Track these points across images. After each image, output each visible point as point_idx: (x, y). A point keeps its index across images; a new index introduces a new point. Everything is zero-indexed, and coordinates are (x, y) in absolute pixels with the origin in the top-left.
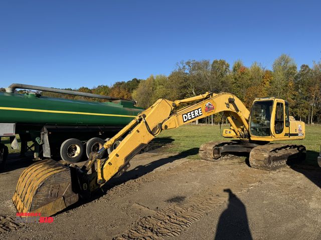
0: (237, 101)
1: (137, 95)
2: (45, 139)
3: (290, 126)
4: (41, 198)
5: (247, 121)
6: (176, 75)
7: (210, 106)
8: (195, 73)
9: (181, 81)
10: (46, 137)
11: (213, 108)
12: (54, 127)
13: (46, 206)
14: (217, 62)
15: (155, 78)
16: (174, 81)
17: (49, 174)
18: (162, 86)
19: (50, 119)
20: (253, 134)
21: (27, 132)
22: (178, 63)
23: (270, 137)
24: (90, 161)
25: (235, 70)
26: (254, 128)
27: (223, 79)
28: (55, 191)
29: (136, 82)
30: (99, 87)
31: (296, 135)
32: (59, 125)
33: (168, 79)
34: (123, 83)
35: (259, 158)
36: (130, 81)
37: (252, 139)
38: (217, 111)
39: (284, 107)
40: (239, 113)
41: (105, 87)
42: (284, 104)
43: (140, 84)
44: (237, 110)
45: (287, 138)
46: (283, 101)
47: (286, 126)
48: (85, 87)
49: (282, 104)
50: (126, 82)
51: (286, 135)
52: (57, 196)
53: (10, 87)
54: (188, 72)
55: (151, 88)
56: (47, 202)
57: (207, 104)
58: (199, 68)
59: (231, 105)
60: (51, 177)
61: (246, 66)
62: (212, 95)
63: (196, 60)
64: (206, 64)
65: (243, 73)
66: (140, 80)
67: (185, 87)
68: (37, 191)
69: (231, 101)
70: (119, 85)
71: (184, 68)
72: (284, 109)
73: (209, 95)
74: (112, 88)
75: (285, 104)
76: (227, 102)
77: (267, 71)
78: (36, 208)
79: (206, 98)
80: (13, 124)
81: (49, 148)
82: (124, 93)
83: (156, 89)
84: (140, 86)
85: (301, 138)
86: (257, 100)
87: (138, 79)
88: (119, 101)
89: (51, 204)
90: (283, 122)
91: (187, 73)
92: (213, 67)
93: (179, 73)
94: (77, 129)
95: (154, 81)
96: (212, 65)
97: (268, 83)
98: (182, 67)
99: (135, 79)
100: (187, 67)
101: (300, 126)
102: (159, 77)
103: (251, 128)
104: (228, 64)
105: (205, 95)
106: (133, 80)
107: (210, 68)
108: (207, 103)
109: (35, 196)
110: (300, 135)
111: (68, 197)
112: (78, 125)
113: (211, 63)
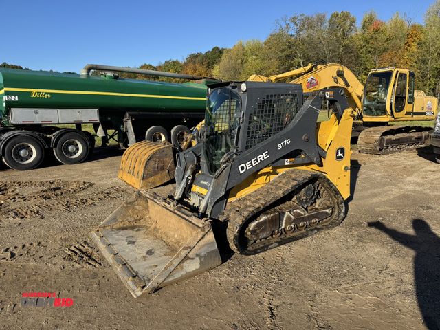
0: (348, 74)
1: (220, 72)
2: (128, 126)
3: (415, 103)
4: (150, 169)
5: (360, 98)
6: (275, 39)
7: (313, 81)
8: (304, 34)
9: (283, 47)
10: (129, 125)
11: (317, 84)
12: (136, 113)
13: (155, 177)
14: (337, 15)
15: (245, 45)
16: (273, 49)
17: (153, 150)
18: (255, 57)
19: (132, 103)
20: (366, 114)
21: (109, 118)
22: (278, 20)
23: (386, 116)
24: (185, 143)
25: (364, 27)
26: (367, 106)
27: (346, 42)
28: (161, 165)
29: (218, 52)
30: (166, 62)
31: (424, 114)
32: (142, 111)
33: (264, 45)
34: (199, 55)
35: (368, 141)
36: (209, 51)
37: (365, 120)
38: (321, 87)
39: (408, 79)
40: (350, 89)
41: (175, 63)
42: (408, 74)
43: (223, 55)
44: (348, 85)
45: (409, 117)
46: (406, 71)
47: (409, 103)
48: (147, 64)
49: (406, 75)
50: (204, 53)
51: (408, 114)
52: (162, 169)
53: (85, 68)
54: (294, 33)
55: (240, 61)
56: (155, 173)
57: (309, 79)
58: (310, 27)
59: (340, 80)
60: (156, 152)
61: (381, 20)
62: (316, 67)
63: (306, 15)
64: (321, 19)
65: (376, 31)
66: (223, 49)
67: (288, 56)
68: (146, 164)
69: (340, 74)
70: (193, 58)
71: (288, 27)
72: (408, 81)
73: (313, 67)
74: (185, 63)
75: (410, 76)
76: (335, 75)
77: (414, 27)
78: (147, 178)
79: (309, 71)
80: (96, 110)
81: (134, 136)
82: (201, 69)
83: (246, 62)
84: (224, 58)
85: (430, 118)
86: (373, 71)
87: (220, 48)
88: (203, 80)
89: (159, 176)
90: (405, 98)
91: (292, 36)
92: (332, 24)
93: (280, 35)
94: (159, 115)
95: (243, 49)
96: (330, 21)
97: (414, 44)
98: (284, 25)
99: (216, 49)
100: (292, 25)
101: (429, 102)
102: (251, 44)
103: (364, 106)
104: (353, 18)
105: (307, 68)
106: (213, 49)
107: (327, 25)
108: (309, 77)
109: (145, 168)
110: (428, 114)
111: (171, 170)
112: (161, 110)
113: (328, 17)
